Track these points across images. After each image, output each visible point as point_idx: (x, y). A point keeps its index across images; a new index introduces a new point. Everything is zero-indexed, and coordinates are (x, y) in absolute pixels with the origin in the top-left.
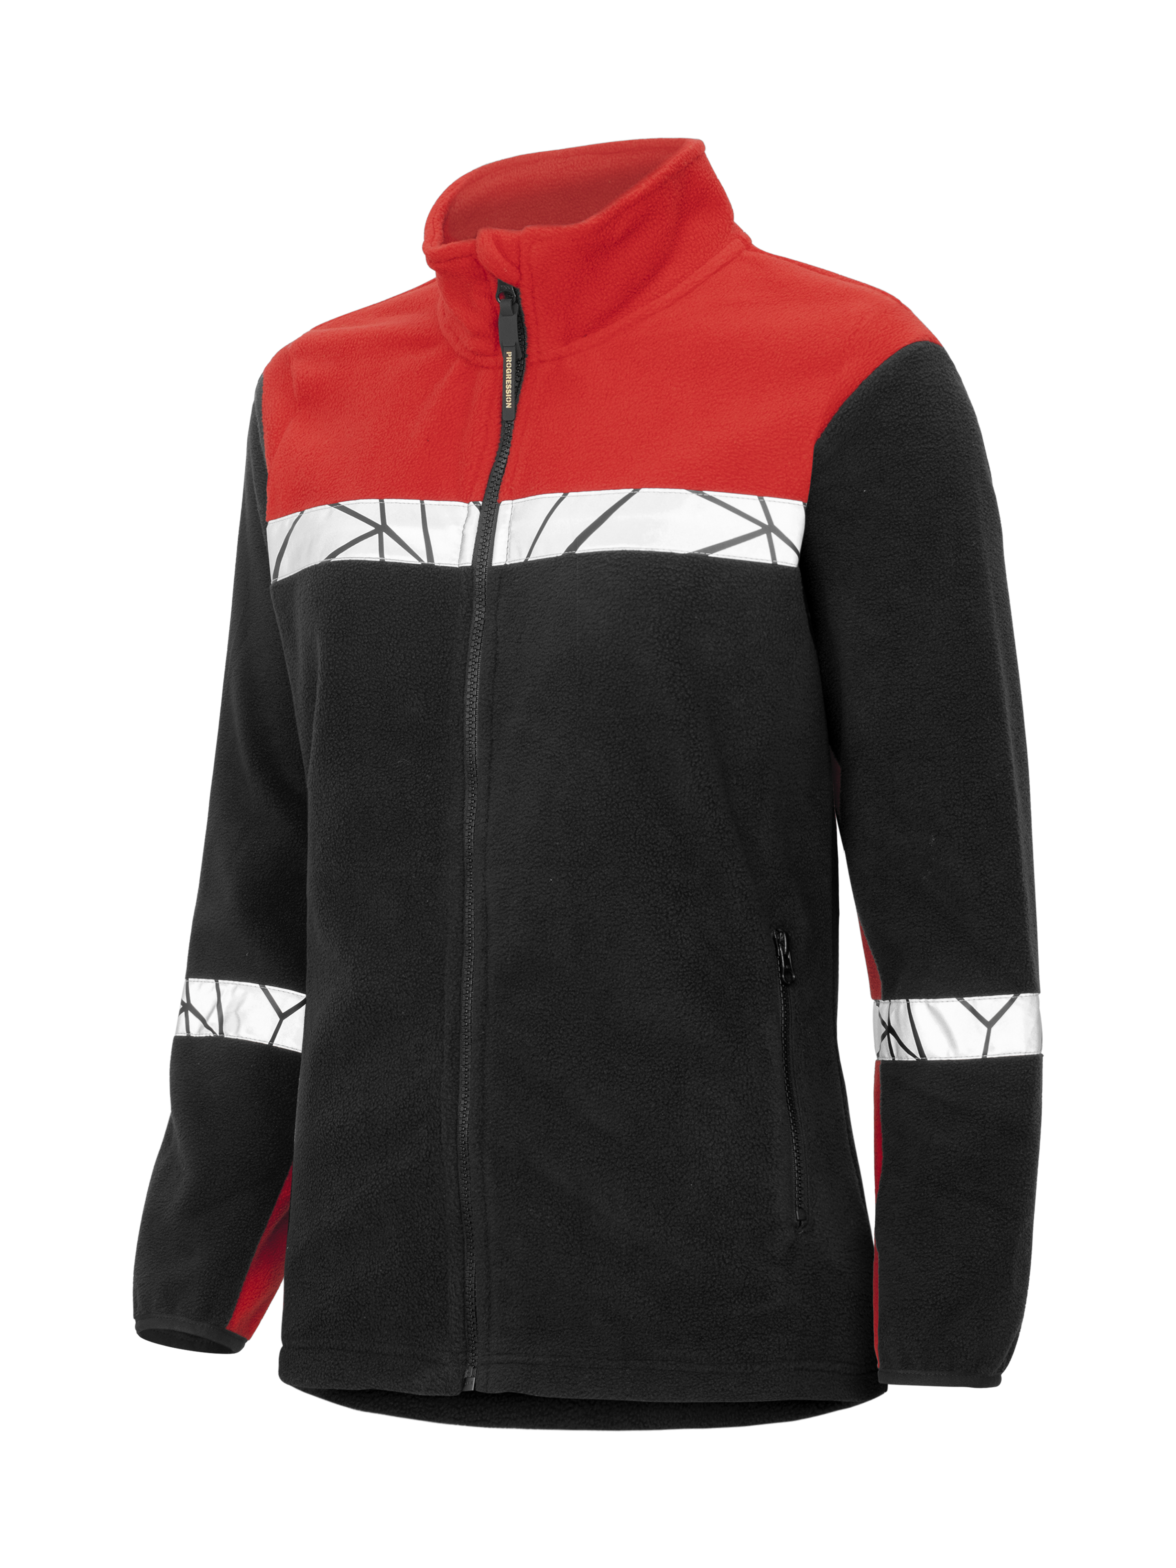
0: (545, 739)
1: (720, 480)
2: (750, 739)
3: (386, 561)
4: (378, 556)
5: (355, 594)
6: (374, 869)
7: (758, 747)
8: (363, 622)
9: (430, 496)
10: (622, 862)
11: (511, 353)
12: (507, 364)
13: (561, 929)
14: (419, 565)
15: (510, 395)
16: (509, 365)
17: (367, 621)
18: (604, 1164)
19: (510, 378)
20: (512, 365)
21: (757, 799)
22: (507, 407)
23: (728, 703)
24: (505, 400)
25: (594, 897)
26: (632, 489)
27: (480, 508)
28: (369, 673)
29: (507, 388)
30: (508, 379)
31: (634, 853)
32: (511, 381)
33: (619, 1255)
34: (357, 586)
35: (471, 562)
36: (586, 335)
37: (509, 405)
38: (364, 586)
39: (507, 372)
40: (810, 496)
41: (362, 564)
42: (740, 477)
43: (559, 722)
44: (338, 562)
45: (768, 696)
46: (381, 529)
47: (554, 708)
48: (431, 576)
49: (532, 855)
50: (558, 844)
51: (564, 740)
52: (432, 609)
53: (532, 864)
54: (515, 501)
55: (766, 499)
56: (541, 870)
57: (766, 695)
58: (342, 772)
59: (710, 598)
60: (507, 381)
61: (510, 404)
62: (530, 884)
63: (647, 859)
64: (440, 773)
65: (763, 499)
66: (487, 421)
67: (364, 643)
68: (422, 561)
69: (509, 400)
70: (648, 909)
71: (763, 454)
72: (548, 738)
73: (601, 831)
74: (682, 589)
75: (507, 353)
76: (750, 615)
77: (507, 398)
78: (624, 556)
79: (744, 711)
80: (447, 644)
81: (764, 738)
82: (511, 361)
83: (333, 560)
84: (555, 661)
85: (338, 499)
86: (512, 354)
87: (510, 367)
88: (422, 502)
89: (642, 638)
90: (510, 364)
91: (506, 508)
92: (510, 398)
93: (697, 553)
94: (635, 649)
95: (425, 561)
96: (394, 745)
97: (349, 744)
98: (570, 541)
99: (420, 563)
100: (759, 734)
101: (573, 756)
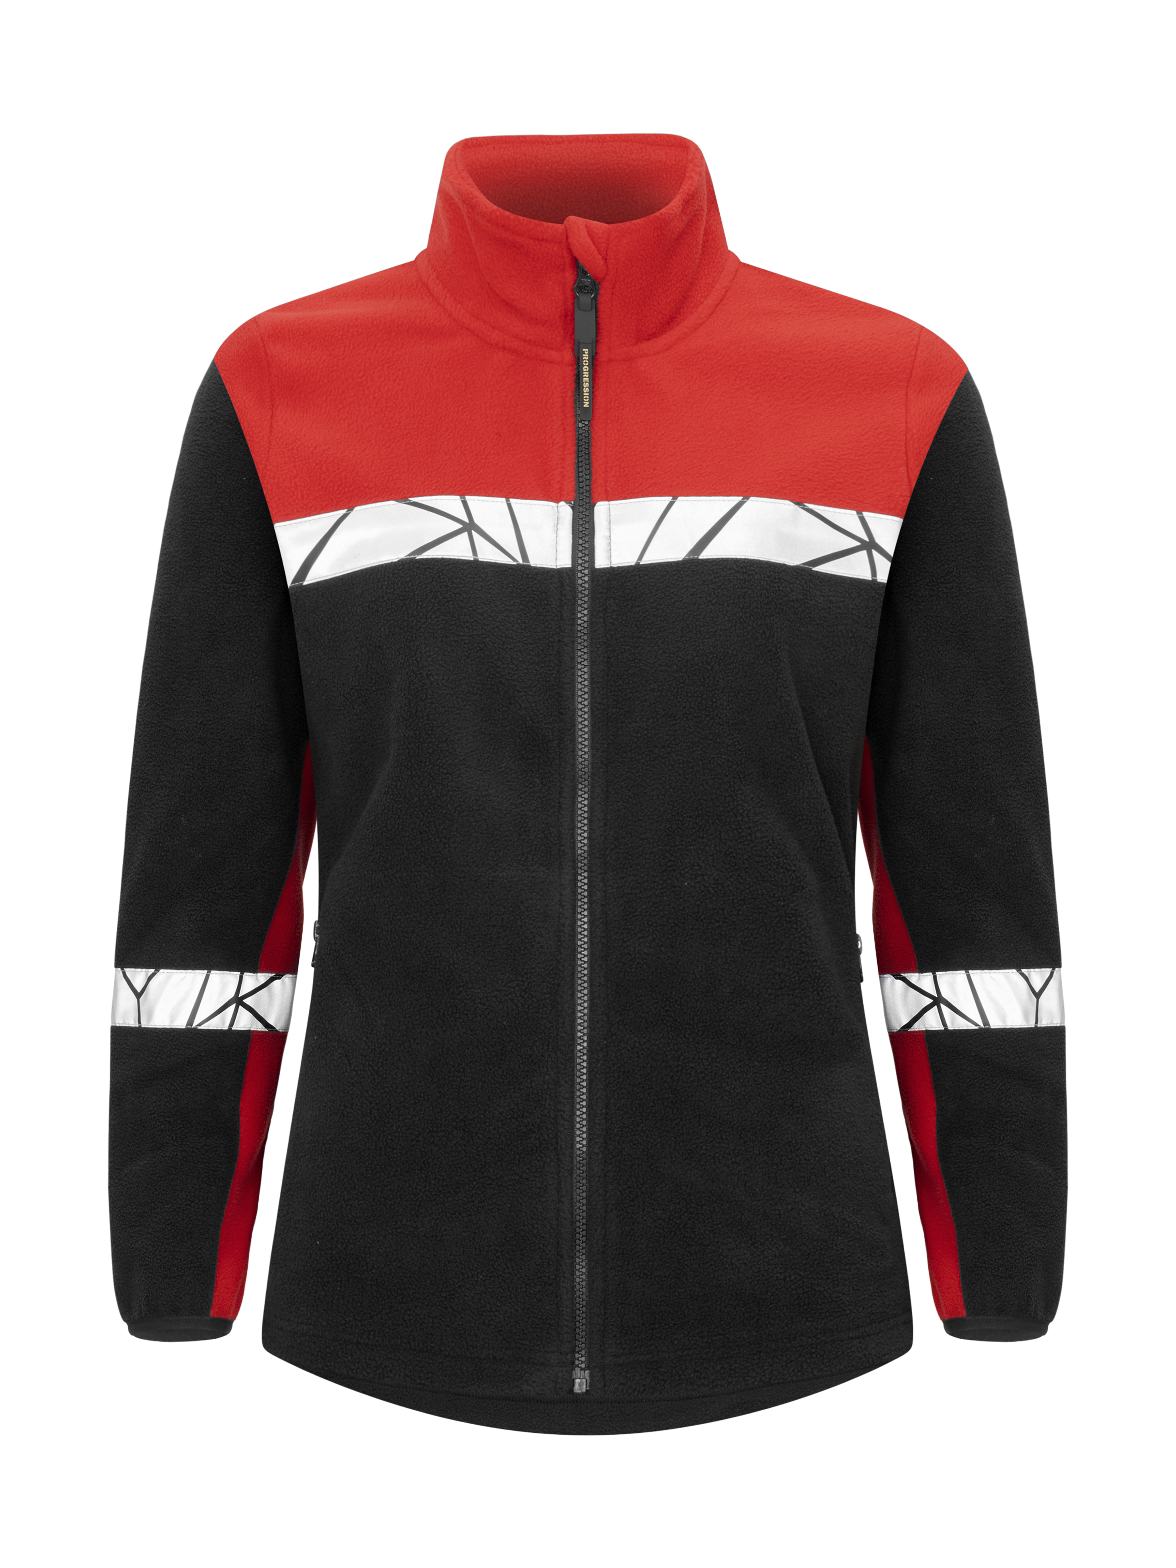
0: (676, 745)
1: (819, 493)
2: (831, 748)
3: (480, 560)
4: (471, 554)
5: (454, 593)
6: (479, 874)
7: (838, 757)
8: (464, 622)
9: (515, 494)
10: (761, 866)
11: (587, 350)
12: (584, 361)
13: (691, 934)
14: (514, 565)
15: (588, 394)
16: (586, 363)
17: (468, 621)
18: (742, 1154)
19: (587, 376)
20: (589, 363)
21: (842, 806)
22: (585, 406)
23: (813, 713)
24: (583, 398)
25: (731, 901)
26: (742, 497)
27: (573, 508)
28: (469, 675)
29: (585, 386)
30: (585, 377)
31: (773, 857)
32: (588, 379)
33: (753, 1236)
34: (454, 585)
35: (571, 563)
36: (649, 339)
37: (586, 405)
38: (462, 585)
39: (585, 370)
40: (907, 513)
41: (457, 562)
42: (836, 491)
43: (692, 728)
44: (427, 560)
45: (848, 709)
46: (470, 527)
47: (686, 713)
48: (530, 576)
49: (664, 859)
50: (692, 847)
51: (698, 746)
52: (534, 610)
53: (664, 868)
54: (612, 503)
55: (866, 514)
56: (675, 874)
57: (846, 708)
58: (445, 774)
59: (814, 611)
60: (584, 379)
61: (588, 403)
62: (661, 889)
63: (785, 863)
64: (549, 777)
65: (862, 514)
66: (563, 420)
67: (465, 643)
68: (517, 561)
69: (586, 398)
70: (788, 911)
71: (857, 468)
72: (679, 743)
73: (737, 837)
74: (795, 600)
75: (584, 350)
76: (840, 631)
77: (585, 397)
78: (748, 564)
79: (826, 721)
80: (553, 647)
81: (843, 749)
82: (587, 358)
83: (418, 557)
84: (684, 666)
85: (409, 495)
86: (589, 351)
87: (587, 364)
88: (508, 501)
89: (767, 647)
90: (587, 361)
91: (602, 510)
92: (588, 397)
93: (802, 565)
94: (760, 658)
95: (521, 561)
96: (494, 749)
97: (451, 746)
98: (690, 546)
99: (515, 563)
100: (838, 745)
101: (707, 761)
